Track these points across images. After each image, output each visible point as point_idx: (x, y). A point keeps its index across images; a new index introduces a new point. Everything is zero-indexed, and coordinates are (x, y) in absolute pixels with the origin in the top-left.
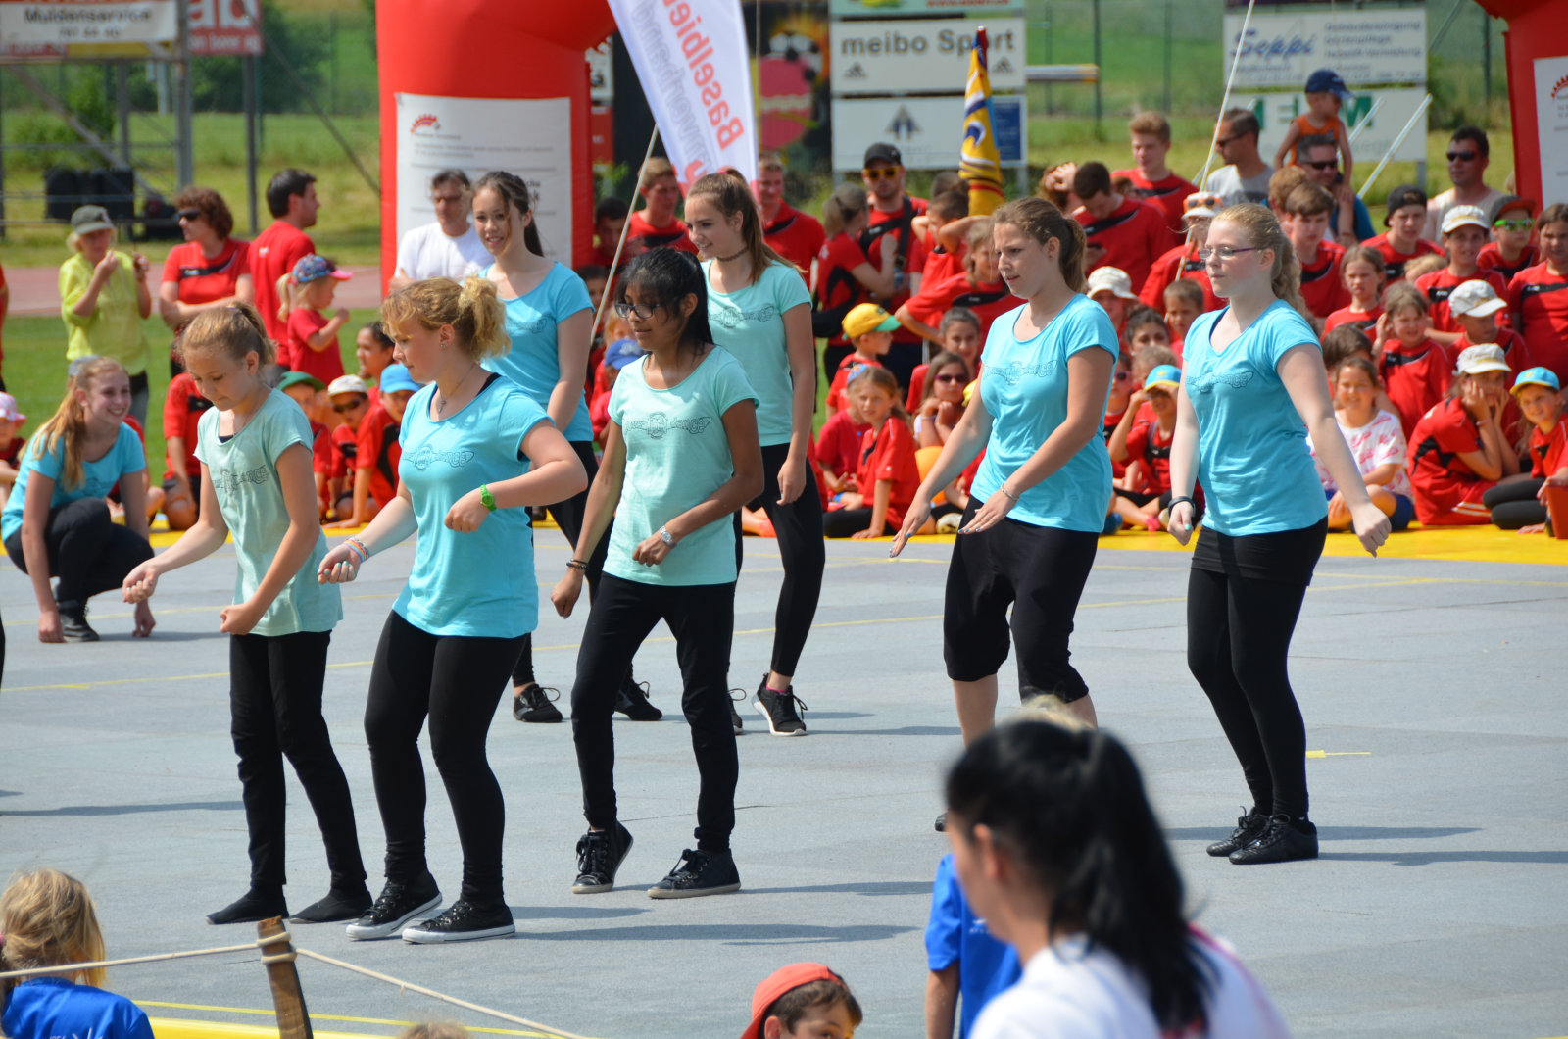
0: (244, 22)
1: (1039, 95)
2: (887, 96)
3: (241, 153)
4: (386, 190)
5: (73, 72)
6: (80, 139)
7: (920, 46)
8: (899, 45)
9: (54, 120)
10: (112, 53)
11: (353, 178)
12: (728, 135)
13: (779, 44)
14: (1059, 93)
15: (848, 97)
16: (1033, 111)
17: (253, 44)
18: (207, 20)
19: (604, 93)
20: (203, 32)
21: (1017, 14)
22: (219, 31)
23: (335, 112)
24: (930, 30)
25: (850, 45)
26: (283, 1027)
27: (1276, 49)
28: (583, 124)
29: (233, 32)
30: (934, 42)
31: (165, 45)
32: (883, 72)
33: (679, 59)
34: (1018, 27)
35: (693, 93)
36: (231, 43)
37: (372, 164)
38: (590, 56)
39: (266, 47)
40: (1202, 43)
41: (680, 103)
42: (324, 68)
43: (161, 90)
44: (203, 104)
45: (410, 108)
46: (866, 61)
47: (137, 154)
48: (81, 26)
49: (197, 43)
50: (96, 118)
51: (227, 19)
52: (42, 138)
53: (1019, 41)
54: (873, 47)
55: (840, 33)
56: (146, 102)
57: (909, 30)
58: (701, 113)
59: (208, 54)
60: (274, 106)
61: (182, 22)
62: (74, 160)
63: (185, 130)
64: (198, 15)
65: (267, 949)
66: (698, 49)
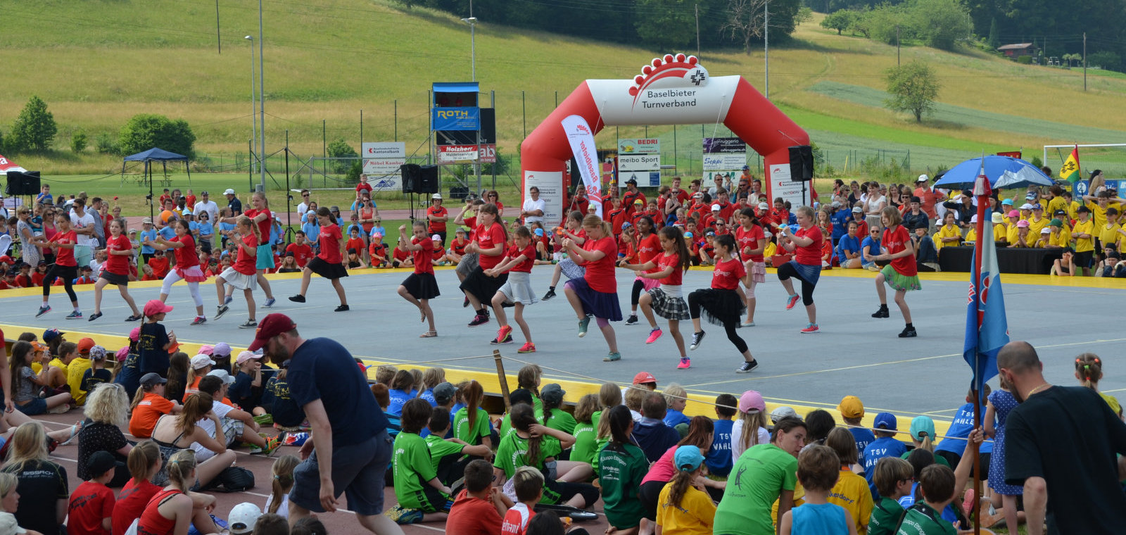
0: (492, 156)
1: (663, 171)
2: (631, 171)
3: (491, 184)
4: (522, 191)
5: (456, 166)
6: (457, 181)
7: (637, 161)
8: (633, 160)
9: (452, 176)
10: (464, 163)
11: (515, 189)
12: (595, 179)
13: (607, 160)
14: (667, 171)
15: (622, 171)
16: (662, 175)
17: (494, 160)
18: (485, 155)
19: (569, 170)
20: (483, 158)
21: (659, 154)
22: (487, 158)
23: (511, 174)
24: (640, 157)
25: (622, 160)
26: (499, 373)
27: (714, 162)
28: (565, 177)
29: (490, 158)
30: (640, 160)
31: (475, 160)
32: (629, 166)
33: (585, 163)
34: (658, 157)
35: (588, 171)
36: (490, 160)
37: (519, 186)
38: (567, 162)
39: (496, 160)
40: (698, 161)
41: (585, 173)
42: (509, 165)
43: (474, 170)
44: (483, 173)
45: (528, 173)
46: (626, 164)
47: (469, 184)
48: (458, 157)
49: (482, 160)
50: (460, 175)
51: (489, 155)
52: (449, 181)
53: (659, 160)
54: (627, 161)
55: (620, 158)
56: (471, 173)
57: (635, 157)
58: (589, 174)
59: (485, 163)
60: (499, 174)
61: (479, 156)
62: (455, 185)
63: (479, 178)
64: (482, 154)
65: (495, 356)
66: (589, 161)
